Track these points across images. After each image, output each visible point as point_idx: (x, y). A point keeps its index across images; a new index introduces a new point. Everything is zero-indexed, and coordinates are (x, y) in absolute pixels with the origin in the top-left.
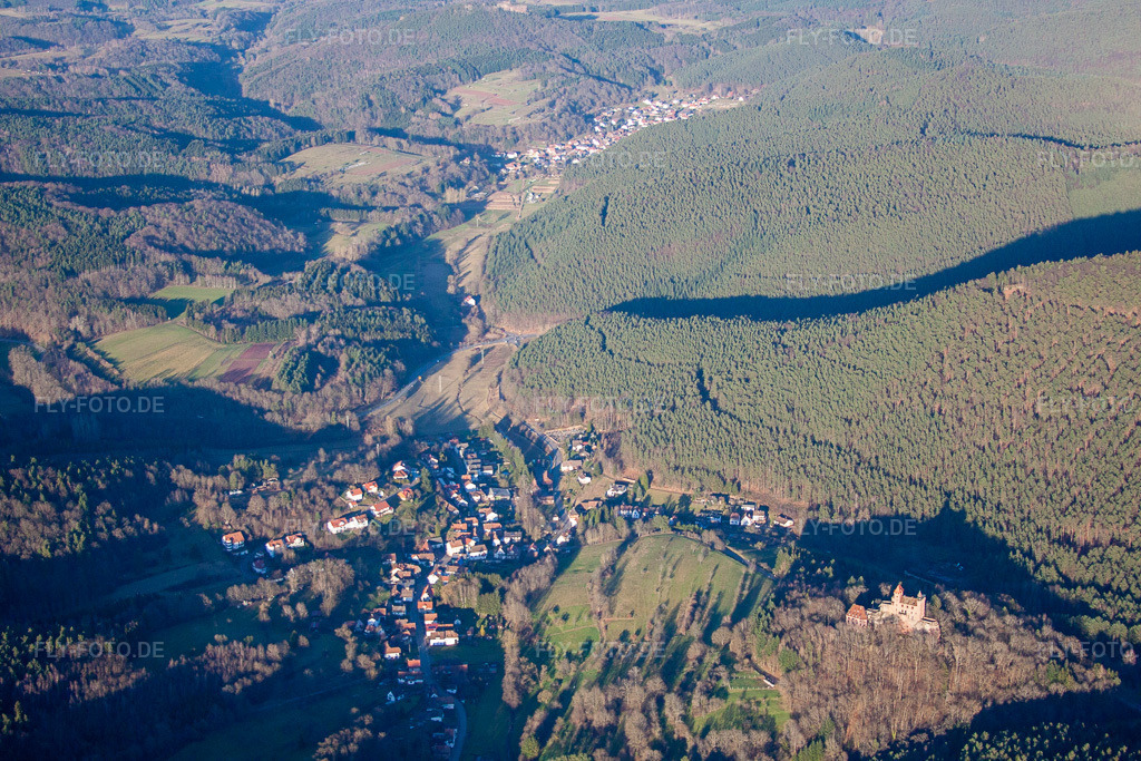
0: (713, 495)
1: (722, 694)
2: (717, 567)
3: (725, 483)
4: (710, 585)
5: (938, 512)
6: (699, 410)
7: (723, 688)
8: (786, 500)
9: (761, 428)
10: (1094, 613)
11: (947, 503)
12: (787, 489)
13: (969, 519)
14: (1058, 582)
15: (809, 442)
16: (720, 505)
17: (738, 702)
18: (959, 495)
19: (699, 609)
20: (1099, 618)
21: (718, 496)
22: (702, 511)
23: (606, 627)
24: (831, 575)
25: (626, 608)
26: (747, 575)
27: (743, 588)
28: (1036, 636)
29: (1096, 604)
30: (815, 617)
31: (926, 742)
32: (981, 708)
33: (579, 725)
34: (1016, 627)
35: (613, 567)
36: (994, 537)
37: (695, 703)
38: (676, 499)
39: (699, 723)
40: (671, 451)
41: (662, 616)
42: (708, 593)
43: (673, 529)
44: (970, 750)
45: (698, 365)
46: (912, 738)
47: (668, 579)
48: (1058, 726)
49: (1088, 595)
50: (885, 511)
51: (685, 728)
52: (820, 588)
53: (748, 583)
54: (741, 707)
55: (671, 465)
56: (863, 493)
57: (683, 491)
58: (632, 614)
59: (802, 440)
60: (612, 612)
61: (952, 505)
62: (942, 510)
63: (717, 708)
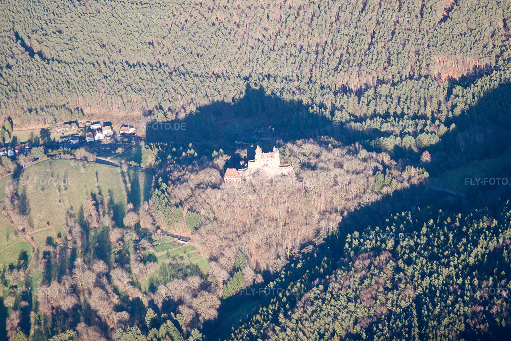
0: (66, 123)
1: (152, 258)
2: (97, 174)
3: (71, 112)
4: (98, 187)
5: (244, 93)
6: (31, 63)
7: (150, 255)
8: (122, 114)
9: (85, 65)
10: (387, 134)
11: (248, 86)
12: (121, 105)
13: (269, 93)
14: (351, 120)
15: (126, 66)
16: (73, 130)
17: (168, 261)
18: (255, 77)
19: (100, 206)
20: (392, 136)
21: (70, 123)
22: (61, 138)
23: (33, 238)
24: (196, 154)
25: (42, 220)
26: (123, 173)
27: (125, 181)
28: (359, 159)
29: (385, 127)
30: (202, 186)
31: (313, 251)
32: (341, 217)
33: (49, 313)
34: (342, 156)
35: (17, 194)
36: (292, 101)
37: (135, 271)
38: (38, 134)
39: (145, 284)
40: (22, 98)
41: (73, 219)
42: (100, 193)
43: (49, 156)
44: (350, 246)
45: (13, 30)
46: (303, 251)
47: (64, 192)
48: (403, 214)
49: (376, 124)
50: (205, 102)
51: (137, 289)
52: (194, 165)
53: (127, 178)
54: (170, 264)
55: (25, 109)
56: (183, 93)
57: (41, 126)
58: (48, 223)
59: (120, 66)
60: (33, 226)
61: (253, 86)
62: (246, 91)
63: (153, 269)
